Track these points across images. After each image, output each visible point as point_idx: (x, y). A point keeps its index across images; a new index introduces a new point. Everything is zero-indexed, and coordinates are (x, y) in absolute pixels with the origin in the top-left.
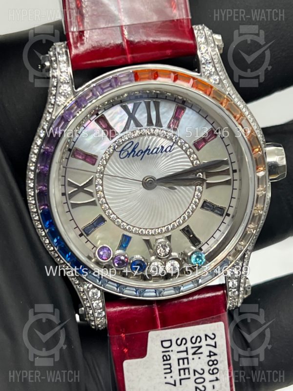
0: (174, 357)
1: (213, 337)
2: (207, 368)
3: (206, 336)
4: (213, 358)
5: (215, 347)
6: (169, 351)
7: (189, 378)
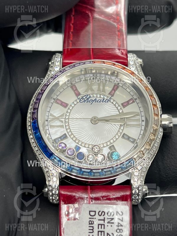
0: (96, 222)
1: (121, 214)
3: (117, 212)
4: (120, 228)
6: (93, 218)
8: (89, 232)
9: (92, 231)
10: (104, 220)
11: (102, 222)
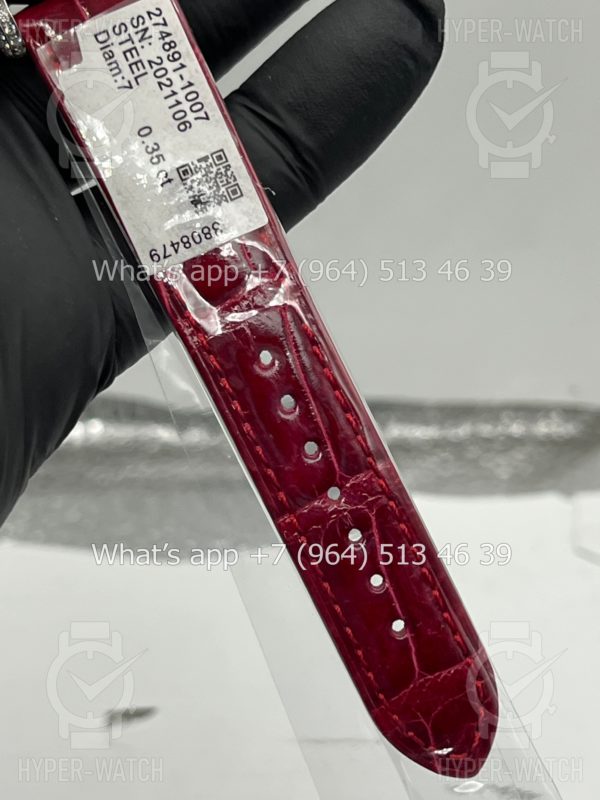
0: (118, 51)
1: (158, 12)
2: (164, 55)
3: (149, 13)
4: (167, 40)
5: (165, 24)
6: (108, 46)
7: (146, 73)
8: (114, 75)
9: (117, 71)
10: (130, 39)
11: (129, 45)
